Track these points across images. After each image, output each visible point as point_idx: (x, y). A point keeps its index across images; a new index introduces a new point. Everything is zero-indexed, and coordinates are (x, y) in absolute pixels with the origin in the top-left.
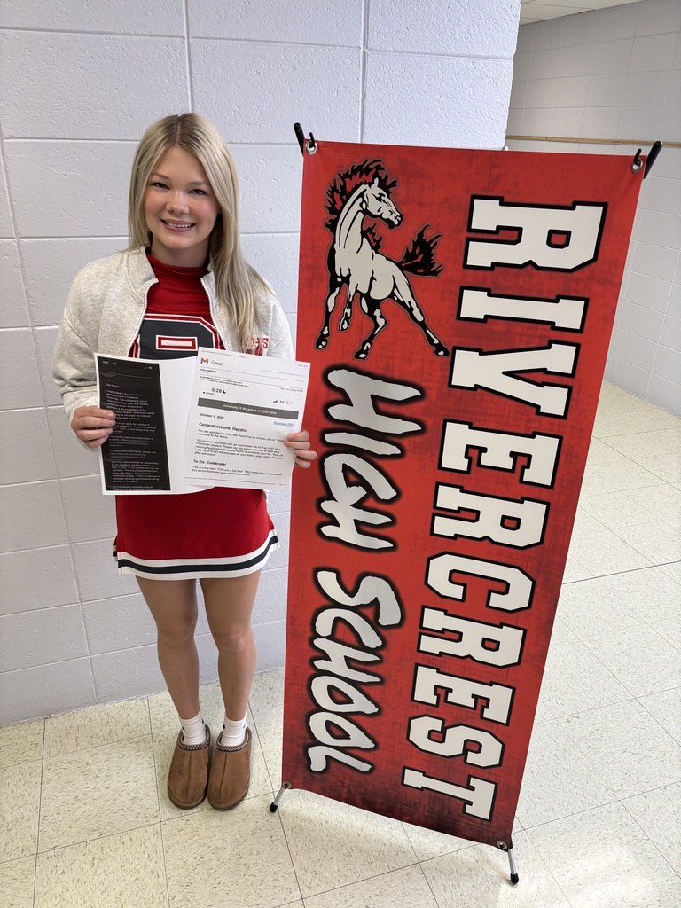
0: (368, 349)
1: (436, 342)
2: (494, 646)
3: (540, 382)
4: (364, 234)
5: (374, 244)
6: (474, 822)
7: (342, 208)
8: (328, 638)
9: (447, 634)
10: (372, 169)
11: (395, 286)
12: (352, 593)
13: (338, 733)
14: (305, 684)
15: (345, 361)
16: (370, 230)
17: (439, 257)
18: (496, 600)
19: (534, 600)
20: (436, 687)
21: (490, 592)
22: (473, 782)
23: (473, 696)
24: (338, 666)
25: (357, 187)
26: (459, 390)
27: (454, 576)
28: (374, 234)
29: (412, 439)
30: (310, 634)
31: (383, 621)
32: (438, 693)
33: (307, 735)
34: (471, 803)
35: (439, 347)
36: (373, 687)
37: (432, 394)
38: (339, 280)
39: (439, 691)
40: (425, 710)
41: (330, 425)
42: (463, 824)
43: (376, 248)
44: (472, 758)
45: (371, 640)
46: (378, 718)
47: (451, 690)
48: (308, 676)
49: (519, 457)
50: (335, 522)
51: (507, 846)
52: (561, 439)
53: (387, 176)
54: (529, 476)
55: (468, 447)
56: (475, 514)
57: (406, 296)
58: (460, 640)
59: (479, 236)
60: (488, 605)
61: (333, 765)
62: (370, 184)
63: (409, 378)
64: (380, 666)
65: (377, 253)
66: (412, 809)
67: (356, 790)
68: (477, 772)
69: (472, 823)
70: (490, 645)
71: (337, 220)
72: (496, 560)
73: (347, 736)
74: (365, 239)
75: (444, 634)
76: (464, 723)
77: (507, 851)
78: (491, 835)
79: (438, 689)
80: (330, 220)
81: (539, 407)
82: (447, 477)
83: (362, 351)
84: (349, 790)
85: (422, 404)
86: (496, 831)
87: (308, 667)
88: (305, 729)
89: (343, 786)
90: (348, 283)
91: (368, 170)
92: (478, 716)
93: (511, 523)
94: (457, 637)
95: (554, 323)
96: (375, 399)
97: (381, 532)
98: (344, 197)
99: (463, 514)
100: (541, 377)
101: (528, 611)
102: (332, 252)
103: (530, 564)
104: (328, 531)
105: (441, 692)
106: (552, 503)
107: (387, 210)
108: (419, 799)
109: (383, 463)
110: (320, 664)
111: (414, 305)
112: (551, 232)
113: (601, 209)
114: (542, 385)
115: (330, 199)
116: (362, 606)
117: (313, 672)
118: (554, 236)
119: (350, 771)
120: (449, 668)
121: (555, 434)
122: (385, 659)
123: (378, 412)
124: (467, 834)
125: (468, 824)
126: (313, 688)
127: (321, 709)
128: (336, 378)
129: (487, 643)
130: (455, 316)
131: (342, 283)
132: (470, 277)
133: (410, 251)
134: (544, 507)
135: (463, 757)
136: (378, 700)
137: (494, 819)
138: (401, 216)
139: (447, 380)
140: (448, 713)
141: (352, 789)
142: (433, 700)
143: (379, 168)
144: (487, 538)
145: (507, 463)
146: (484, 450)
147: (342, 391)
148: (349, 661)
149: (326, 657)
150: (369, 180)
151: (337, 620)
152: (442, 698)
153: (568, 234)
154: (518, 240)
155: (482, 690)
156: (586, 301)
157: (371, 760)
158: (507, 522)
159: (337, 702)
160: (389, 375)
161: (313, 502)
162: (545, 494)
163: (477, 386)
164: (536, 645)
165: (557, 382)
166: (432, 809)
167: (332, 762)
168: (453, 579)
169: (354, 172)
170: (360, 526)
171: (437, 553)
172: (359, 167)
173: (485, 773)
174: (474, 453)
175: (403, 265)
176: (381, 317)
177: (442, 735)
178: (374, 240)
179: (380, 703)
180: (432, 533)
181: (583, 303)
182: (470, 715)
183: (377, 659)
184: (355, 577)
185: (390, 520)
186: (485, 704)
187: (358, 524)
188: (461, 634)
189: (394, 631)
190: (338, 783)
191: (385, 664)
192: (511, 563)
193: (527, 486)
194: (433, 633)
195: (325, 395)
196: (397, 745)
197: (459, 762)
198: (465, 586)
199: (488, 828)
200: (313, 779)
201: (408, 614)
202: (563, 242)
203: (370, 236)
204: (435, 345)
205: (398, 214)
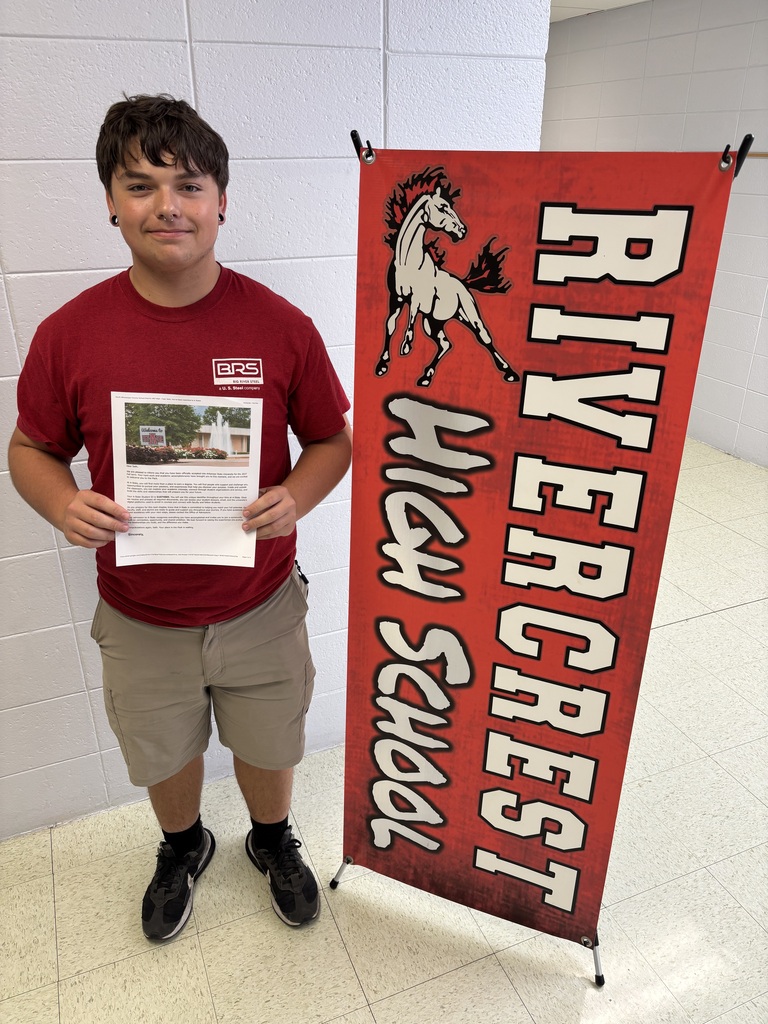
0: (431, 375)
1: (505, 366)
2: (573, 711)
3: (620, 410)
4: (426, 249)
5: (437, 260)
6: (555, 913)
7: (403, 220)
8: (391, 696)
9: (521, 697)
10: (434, 177)
11: (460, 305)
12: (417, 647)
13: (403, 805)
14: (367, 747)
15: (407, 389)
16: (432, 244)
17: (507, 272)
18: (575, 659)
19: (618, 660)
20: (510, 756)
21: (569, 649)
22: (553, 867)
23: (552, 768)
24: (402, 728)
25: (418, 198)
26: (532, 420)
27: (528, 631)
28: (437, 249)
29: (480, 475)
30: (372, 691)
31: (451, 679)
32: (512, 763)
33: (370, 806)
34: (550, 892)
35: (509, 372)
36: (441, 754)
37: (502, 425)
38: (400, 299)
39: (513, 761)
40: (498, 783)
41: (391, 460)
42: (543, 916)
43: (439, 264)
44: (552, 840)
45: (439, 700)
46: (446, 789)
47: (526, 761)
48: (370, 738)
49: (598, 496)
50: (396, 567)
51: (594, 944)
52: (645, 475)
53: (450, 185)
54: (610, 517)
55: (542, 484)
56: (550, 561)
57: (471, 315)
58: (535, 703)
59: (551, 247)
60: (566, 665)
61: (399, 841)
62: (432, 194)
63: (476, 407)
64: (448, 730)
65: (440, 269)
66: (485, 895)
67: (423, 871)
68: (557, 856)
69: (551, 915)
70: (570, 710)
71: (397, 234)
72: (572, 612)
73: (412, 809)
74: (427, 254)
75: (518, 696)
76: (540, 798)
77: (592, 948)
78: (574, 930)
79: (513, 759)
80: (390, 235)
81: (620, 439)
82: (519, 518)
83: (425, 378)
84: (415, 870)
85: (491, 435)
86: (579, 926)
87: (371, 727)
88: (368, 798)
89: (409, 866)
90: (410, 304)
91: (429, 179)
92: (558, 792)
93: (590, 571)
94: (532, 700)
95: (635, 343)
96: (439, 430)
97: (447, 579)
98: (405, 210)
99: (537, 560)
100: (621, 405)
101: (611, 671)
102: (392, 269)
103: (613, 619)
104: (391, 577)
105: (515, 762)
106: (636, 549)
107: (450, 222)
108: (493, 884)
109: (448, 502)
110: (384, 726)
111: (480, 325)
112: (630, 241)
113: (685, 213)
114: (623, 414)
115: (390, 212)
116: (427, 662)
117: (375, 734)
118: (633, 245)
119: (416, 848)
120: (524, 736)
121: (639, 469)
122: (454, 723)
123: (443, 445)
124: (546, 927)
125: (547, 915)
126: (376, 752)
127: (384, 777)
128: (398, 407)
129: (566, 708)
130: (526, 337)
131: (402, 303)
132: (542, 294)
133: (476, 266)
134: (627, 552)
135: (541, 838)
136: (445, 769)
137: (577, 911)
138: (465, 228)
139: (518, 409)
140: (524, 788)
141: (419, 870)
142: (507, 772)
143: (441, 176)
144: (564, 587)
145: (586, 503)
146: (560, 487)
147: (404, 422)
148: (414, 723)
149: (389, 718)
150: (431, 190)
151: (401, 677)
152: (517, 770)
153: (649, 242)
154: (594, 251)
155: (562, 762)
156: (671, 317)
157: (440, 838)
158: (586, 570)
159: (402, 770)
160: (454, 403)
161: (374, 545)
162: (628, 538)
163: (551, 416)
164: (621, 710)
165: (643, 405)
166: (507, 896)
167: (397, 838)
168: (527, 634)
169: (415, 182)
170: (425, 572)
171: (510, 604)
172: (420, 176)
173: (566, 857)
174: (548, 491)
175: (469, 282)
176: (445, 339)
177: (517, 812)
178: (437, 254)
179: (448, 773)
180: (503, 582)
181: (667, 320)
182: (549, 789)
183: (445, 722)
184: (420, 629)
185: (457, 566)
186: (564, 778)
187: (422, 570)
188: (536, 697)
189: (463, 691)
190: (404, 862)
191: (453, 729)
192: (592, 617)
193: (607, 529)
194: (506, 695)
195: (386, 426)
196: (467, 821)
197: (536, 843)
198: (540, 642)
199: (571, 922)
200: (377, 856)
201: (477, 672)
202: (643, 252)
203: (432, 250)
204: (504, 370)
205: (462, 226)
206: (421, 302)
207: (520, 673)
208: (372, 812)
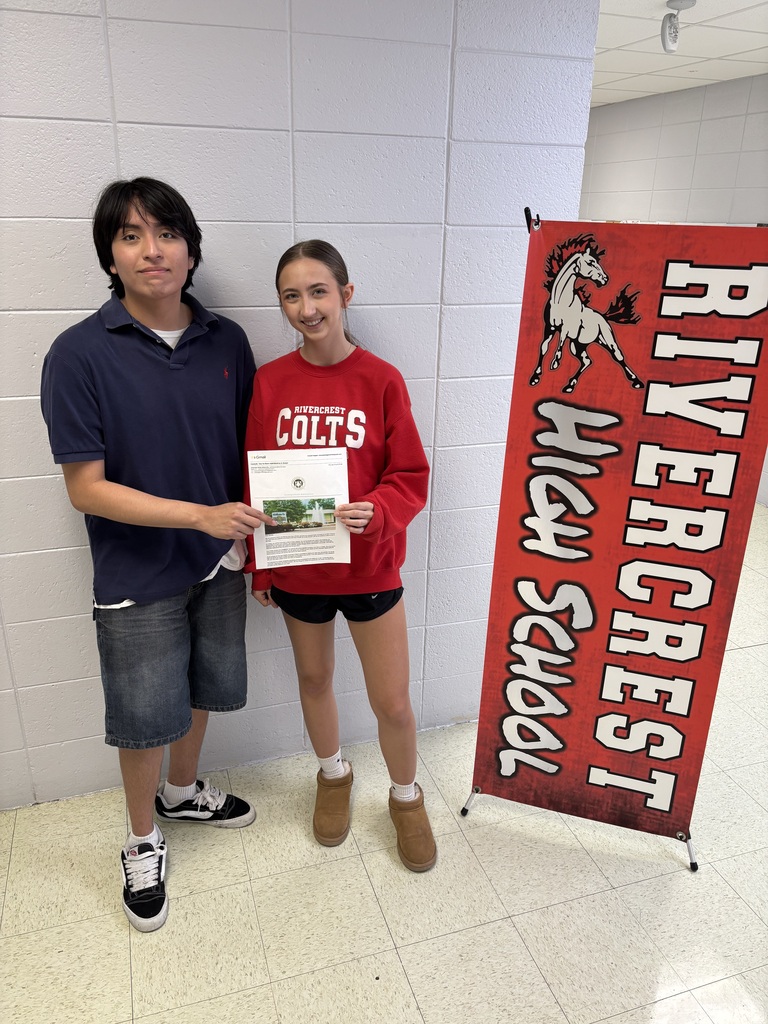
0: (574, 385)
1: (634, 377)
2: (676, 642)
3: (721, 408)
4: (576, 292)
5: (584, 300)
6: (655, 814)
7: (559, 272)
8: (524, 643)
9: (634, 635)
10: (585, 241)
11: (600, 333)
12: (548, 601)
13: (529, 736)
14: (500, 688)
15: (554, 395)
16: (581, 289)
18: (680, 600)
19: (714, 598)
20: (623, 684)
21: (674, 593)
22: (655, 775)
23: (657, 691)
24: (532, 669)
25: (576, 253)
26: (652, 417)
27: (643, 581)
28: (584, 292)
29: (609, 460)
30: (508, 640)
31: (576, 625)
32: (624, 690)
33: (500, 739)
34: (651, 796)
35: (636, 381)
36: (564, 688)
37: (629, 421)
38: (553, 329)
39: (626, 689)
40: (613, 708)
41: (537, 450)
42: (644, 818)
43: (585, 303)
44: (654, 751)
45: (564, 642)
46: (566, 718)
47: (636, 687)
48: (504, 680)
49: (702, 472)
50: (535, 536)
51: (687, 837)
52: (738, 455)
53: (597, 246)
54: (711, 488)
55: (659, 465)
56: (662, 524)
57: (609, 340)
59: (672, 291)
60: (672, 605)
61: (522, 768)
62: (583, 253)
63: (609, 408)
64: (571, 668)
65: (586, 306)
66: (596, 807)
68: (659, 765)
69: (652, 816)
70: (673, 641)
71: (554, 281)
72: (680, 564)
73: (536, 738)
74: (576, 296)
75: (632, 634)
76: (647, 717)
77: (685, 841)
78: (671, 826)
79: (625, 686)
80: (548, 282)
81: (720, 429)
82: (639, 492)
83: (569, 386)
84: (536, 792)
85: (620, 429)
86: (674, 823)
87: (505, 671)
88: (498, 732)
89: (531, 789)
90: (560, 331)
91: (581, 242)
92: (661, 710)
93: (694, 530)
94: (643, 636)
95: (733, 359)
96: (578, 426)
97: (578, 543)
98: (561, 263)
99: (652, 524)
100: (721, 404)
101: (708, 607)
102: (548, 306)
103: (710, 566)
104: (530, 544)
105: (628, 689)
106: (730, 511)
107: (596, 273)
108: (603, 796)
109: (582, 482)
110: (516, 669)
111: (615, 347)
112: (732, 287)
114: (722, 411)
115: (549, 265)
116: (557, 612)
117: (509, 676)
118: (734, 290)
119: (538, 773)
121: (733, 451)
122: (577, 661)
123: (581, 437)
124: (648, 828)
125: (648, 817)
126: (508, 691)
127: (514, 713)
128: (545, 409)
129: (671, 640)
130: (650, 356)
131: (555, 331)
132: (664, 324)
133: (614, 304)
134: (723, 513)
135: (646, 751)
136: (568, 701)
137: (673, 809)
138: (607, 278)
139: (642, 409)
140: (633, 709)
141: (539, 792)
142: (619, 697)
143: (591, 240)
144: (673, 544)
145: (692, 478)
146: (673, 467)
147: (550, 421)
148: (542, 663)
149: (521, 661)
150: (583, 250)
151: (534, 626)
152: (628, 695)
153: (746, 288)
154: (705, 294)
155: (665, 685)
156: (761, 341)
157: (559, 761)
158: (691, 530)
159: (529, 705)
160: (592, 406)
161: (518, 519)
162: (724, 503)
163: (667, 413)
164: (715, 638)
165: (735, 408)
166: (615, 805)
167: (521, 766)
168: (642, 583)
169: (570, 244)
170: (559, 539)
171: (629, 560)
172: (575, 240)
173: (665, 765)
174: (663, 470)
175: (608, 316)
176: (587, 357)
177: (626, 731)
178: (584, 296)
179: (570, 705)
180: (624, 543)
181: (758, 342)
182: (654, 709)
183: (569, 661)
184: (552, 585)
185: (587, 533)
186: (667, 698)
187: (557, 536)
188: (647, 633)
189: (586, 634)
190: (526, 787)
191: (576, 666)
192: (694, 566)
193: (709, 497)
194: (622, 634)
195: (535, 424)
196: (583, 744)
197: (641, 756)
198: (652, 589)
199: (668, 820)
200: (502, 784)
201: (599, 617)
202: (741, 295)
203: (581, 293)
204: (633, 380)
205: (605, 276)
206: (569, 330)
207: (635, 616)
208: (501, 745)
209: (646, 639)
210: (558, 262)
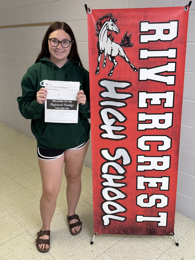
1: (134, 67)
2: (161, 164)
4: (108, 36)
5: (112, 39)
6: (161, 228)
7: (101, 29)
8: (107, 173)
9: (146, 163)
10: (110, 16)
11: (119, 51)
12: (113, 156)
13: (113, 208)
14: (100, 192)
15: (105, 77)
16: (110, 35)
17: (132, 41)
18: (160, 148)
19: (172, 145)
21: (158, 145)
22: (160, 214)
23: (157, 183)
24: (110, 183)
25: (105, 22)
26: (142, 81)
27: (146, 143)
28: (111, 36)
29: (129, 100)
30: (100, 173)
31: (125, 163)
32: (145, 185)
33: (101, 212)
34: (159, 222)
35: (135, 69)
36: (123, 188)
37: (134, 84)
38: (101, 51)
40: (142, 192)
41: (102, 99)
43: (112, 40)
44: (159, 205)
45: (121, 171)
46: (125, 199)
47: (149, 183)
48: (101, 189)
49: (162, 100)
50: (106, 132)
51: (173, 234)
52: (174, 91)
53: (114, 18)
54: (166, 105)
55: (147, 99)
56: (151, 121)
57: (123, 54)
59: (143, 33)
60: (158, 150)
61: (112, 221)
62: (109, 21)
63: (126, 80)
65: (113, 42)
66: (140, 230)
68: (161, 210)
69: (160, 229)
71: (99, 33)
72: (159, 135)
73: (116, 209)
74: (108, 38)
76: (155, 193)
77: (173, 236)
78: (168, 231)
79: (145, 183)
80: (97, 33)
81: (166, 83)
82: (141, 110)
83: (110, 73)
85: (131, 88)
87: (101, 185)
88: (101, 210)
89: (116, 228)
90: (104, 52)
91: (108, 17)
92: (159, 190)
93: (162, 121)
95: (168, 57)
96: (116, 88)
97: (121, 133)
98: (101, 26)
99: (147, 122)
100: (166, 74)
101: (171, 149)
102: (98, 43)
103: (169, 134)
104: (104, 135)
105: (146, 184)
106: (174, 112)
108: (142, 226)
109: (119, 109)
110: (105, 184)
111: (126, 56)
112: (164, 30)
113: (177, 22)
114: (167, 76)
115: (97, 27)
116: (117, 160)
117: (102, 187)
118: (165, 31)
119: (118, 222)
120: (148, 175)
121: (172, 90)
122: (127, 177)
123: (117, 92)
124: (159, 234)
125: (159, 230)
126: (103, 193)
127: (106, 201)
128: (103, 83)
129: (159, 163)
130: (139, 59)
131: (102, 53)
132: (142, 46)
133: (123, 40)
134: (171, 114)
135: (156, 206)
136: (125, 192)
137: (168, 225)
139: (138, 79)
140: (149, 191)
141: (119, 229)
142: (143, 188)
143: (111, 16)
144: (155, 128)
145: (159, 102)
146: (151, 99)
147: (105, 87)
148: (114, 180)
149: (106, 181)
151: (109, 166)
152: (147, 186)
153: (169, 30)
154: (155, 33)
155: (159, 180)
156: (176, 49)
157: (125, 216)
159: (111, 197)
160: (120, 80)
161: (98, 127)
162: (171, 110)
163: (147, 79)
164: (174, 160)
165: (171, 74)
166: (147, 228)
167: (111, 220)
168: (146, 144)
169: (104, 18)
170: (114, 132)
171: (140, 136)
172: (105, 16)
173: (163, 210)
174: (148, 101)
175: (121, 45)
176: (116, 62)
177: (148, 200)
178: (112, 38)
179: (126, 194)
180: (138, 130)
182: (156, 190)
183: (124, 177)
184: (114, 150)
185: (124, 128)
186: (161, 185)
188: (150, 162)
189: (129, 166)
190: (114, 228)
191: (126, 179)
192: (164, 135)
193: (166, 109)
194: (141, 164)
195: (99, 89)
196: (133, 208)
197: (154, 208)
198: (150, 145)
199: (166, 229)
200: (105, 229)
201: (132, 159)
202: (168, 32)
203: (110, 37)
204: (133, 68)
205: (118, 29)
206: (108, 51)
207: (145, 156)
209: (150, 164)
210: (100, 25)
